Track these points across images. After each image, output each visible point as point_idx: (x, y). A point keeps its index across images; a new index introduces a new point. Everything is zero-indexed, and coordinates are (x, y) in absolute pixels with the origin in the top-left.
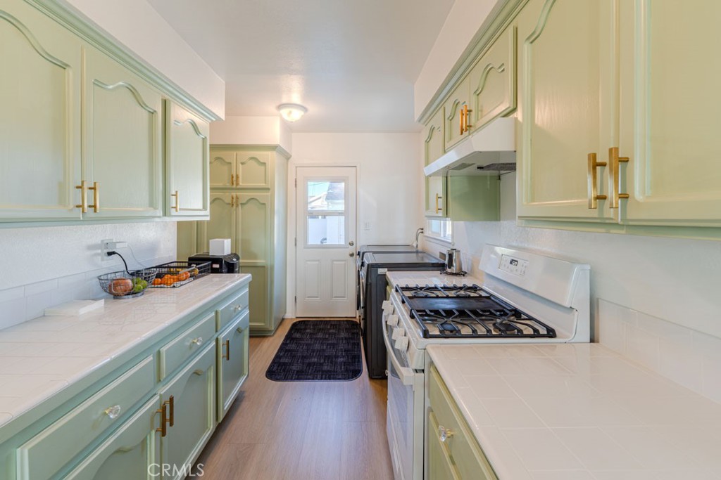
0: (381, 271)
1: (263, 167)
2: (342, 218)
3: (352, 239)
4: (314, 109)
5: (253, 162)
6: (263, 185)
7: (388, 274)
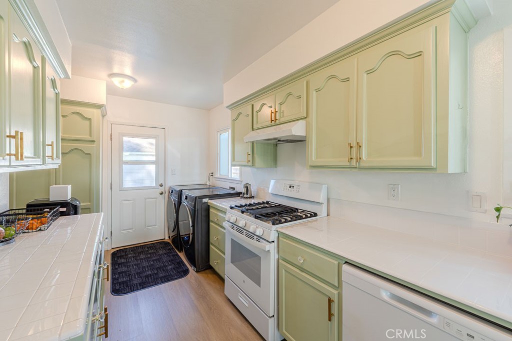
0: (205, 200)
1: (88, 122)
2: (153, 166)
3: (162, 181)
7: (210, 201)
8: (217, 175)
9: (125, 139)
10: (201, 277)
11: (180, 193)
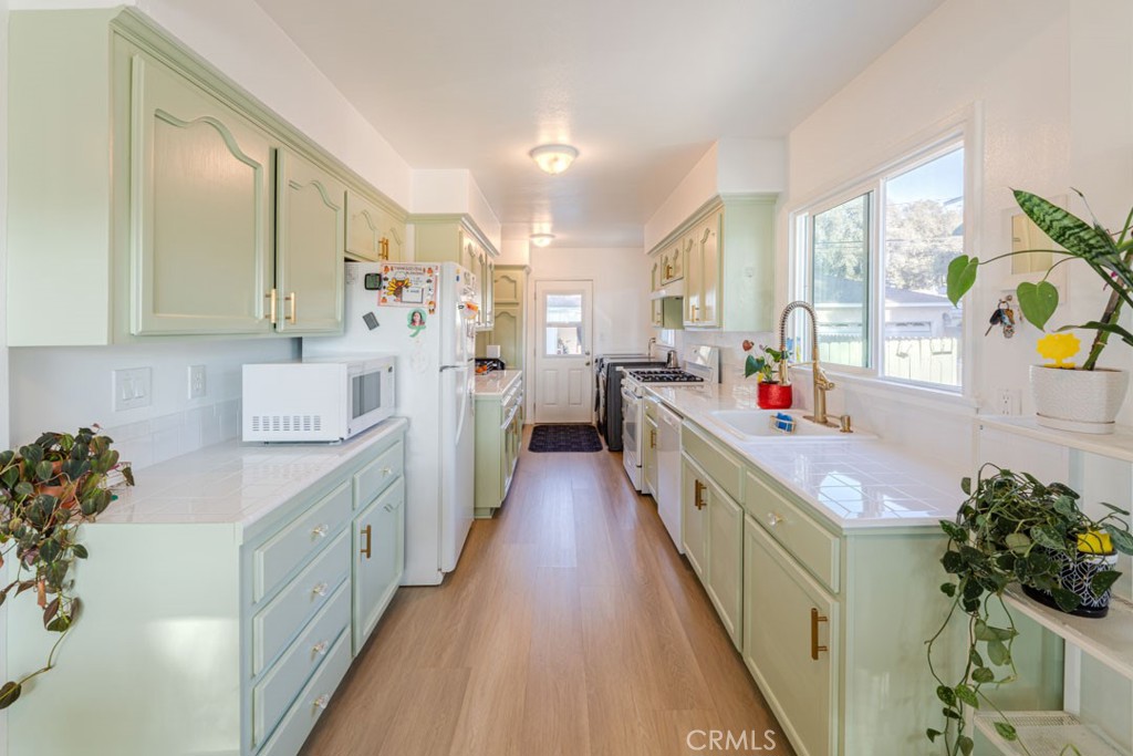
0: (618, 369)
1: (513, 285)
2: (576, 329)
3: (587, 349)
4: (559, 236)
5: (505, 281)
6: (512, 300)
7: (624, 370)
8: (658, 342)
9: (549, 297)
10: (612, 456)
11: (602, 360)
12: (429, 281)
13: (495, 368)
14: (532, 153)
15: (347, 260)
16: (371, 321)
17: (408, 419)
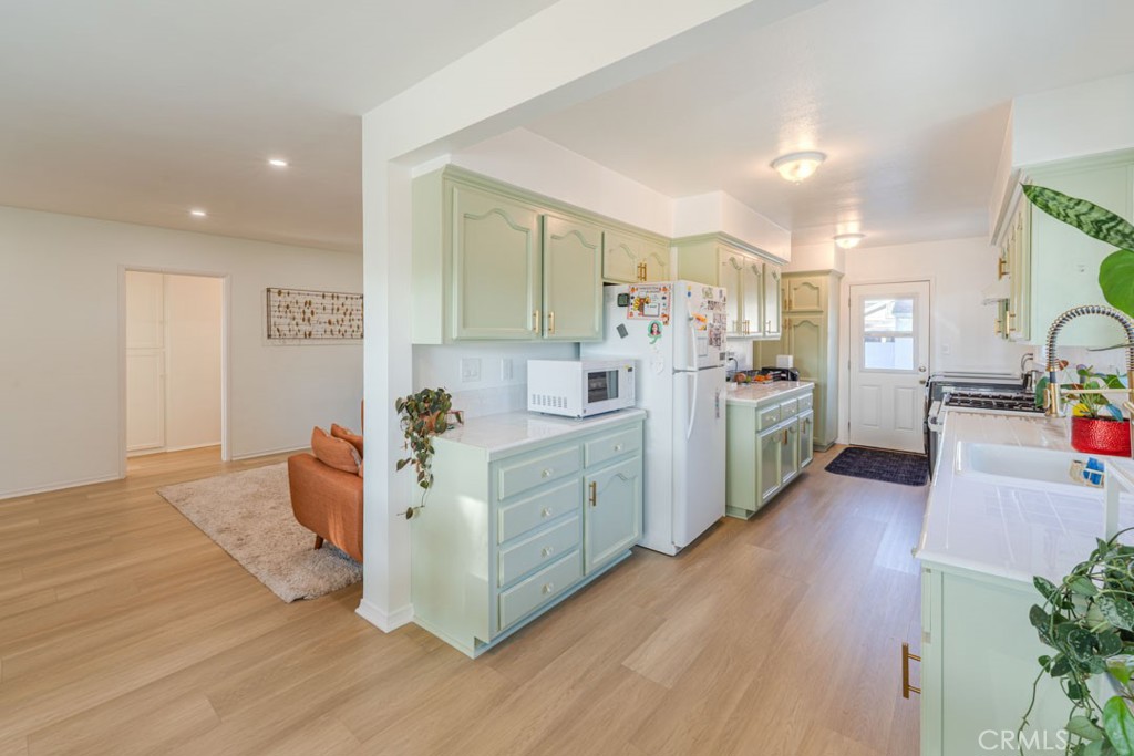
1: (816, 291)
2: (911, 339)
3: (923, 362)
4: (870, 235)
5: (806, 287)
6: (815, 308)
9: (869, 302)
12: (664, 298)
13: (783, 379)
14: (772, 165)
15: (605, 284)
16: (622, 331)
17: (647, 411)
